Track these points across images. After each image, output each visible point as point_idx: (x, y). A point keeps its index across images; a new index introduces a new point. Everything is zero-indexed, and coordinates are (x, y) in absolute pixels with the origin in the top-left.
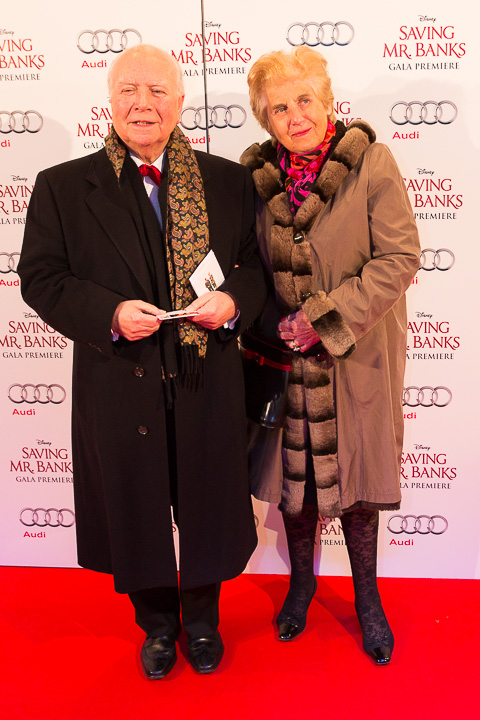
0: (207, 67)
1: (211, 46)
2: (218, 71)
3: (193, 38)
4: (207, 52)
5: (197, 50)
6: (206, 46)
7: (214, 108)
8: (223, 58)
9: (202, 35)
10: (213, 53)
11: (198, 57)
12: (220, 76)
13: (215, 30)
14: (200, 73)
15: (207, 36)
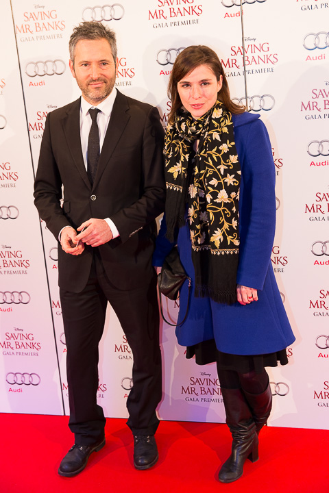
0: (246, 69)
1: (249, 54)
2: (254, 71)
3: (236, 50)
4: (246, 58)
5: (239, 58)
6: (246, 55)
7: (252, 98)
8: (257, 62)
9: (243, 47)
10: (250, 59)
11: (240, 62)
12: (255, 75)
13: (252, 42)
14: (242, 73)
15: (246, 47)
